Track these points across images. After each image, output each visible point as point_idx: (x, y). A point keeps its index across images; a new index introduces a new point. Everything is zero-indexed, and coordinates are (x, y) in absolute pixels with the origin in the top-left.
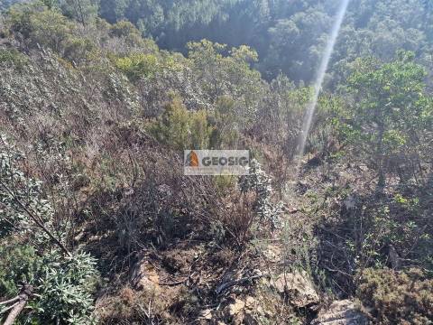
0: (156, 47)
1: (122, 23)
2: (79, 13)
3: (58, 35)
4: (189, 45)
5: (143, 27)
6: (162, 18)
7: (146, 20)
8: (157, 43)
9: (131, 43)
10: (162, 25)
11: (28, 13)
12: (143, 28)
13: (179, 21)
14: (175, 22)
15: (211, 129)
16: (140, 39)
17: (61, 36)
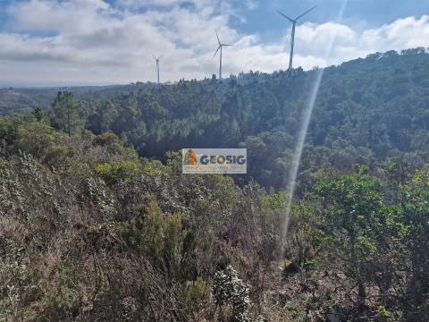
0: (136, 155)
1: (107, 134)
2: (67, 125)
3: (42, 143)
4: (168, 154)
5: (126, 137)
6: (144, 132)
7: (130, 132)
8: (138, 152)
9: (113, 151)
10: (144, 137)
11: (16, 124)
12: (126, 139)
13: (161, 134)
14: (156, 135)
15: (185, 233)
16: (121, 148)
17: (45, 144)
